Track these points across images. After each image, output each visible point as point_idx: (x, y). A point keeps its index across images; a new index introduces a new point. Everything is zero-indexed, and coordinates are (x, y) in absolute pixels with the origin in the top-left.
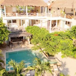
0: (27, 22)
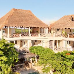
0: (30, 43)
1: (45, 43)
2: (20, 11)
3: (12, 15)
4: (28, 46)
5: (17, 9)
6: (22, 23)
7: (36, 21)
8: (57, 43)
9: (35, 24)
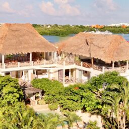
1: (52, 73)
2: (16, 27)
3: (6, 36)
4: (28, 78)
5: (11, 24)
6: (20, 47)
7: (39, 42)
8: (70, 73)
9: (39, 47)
